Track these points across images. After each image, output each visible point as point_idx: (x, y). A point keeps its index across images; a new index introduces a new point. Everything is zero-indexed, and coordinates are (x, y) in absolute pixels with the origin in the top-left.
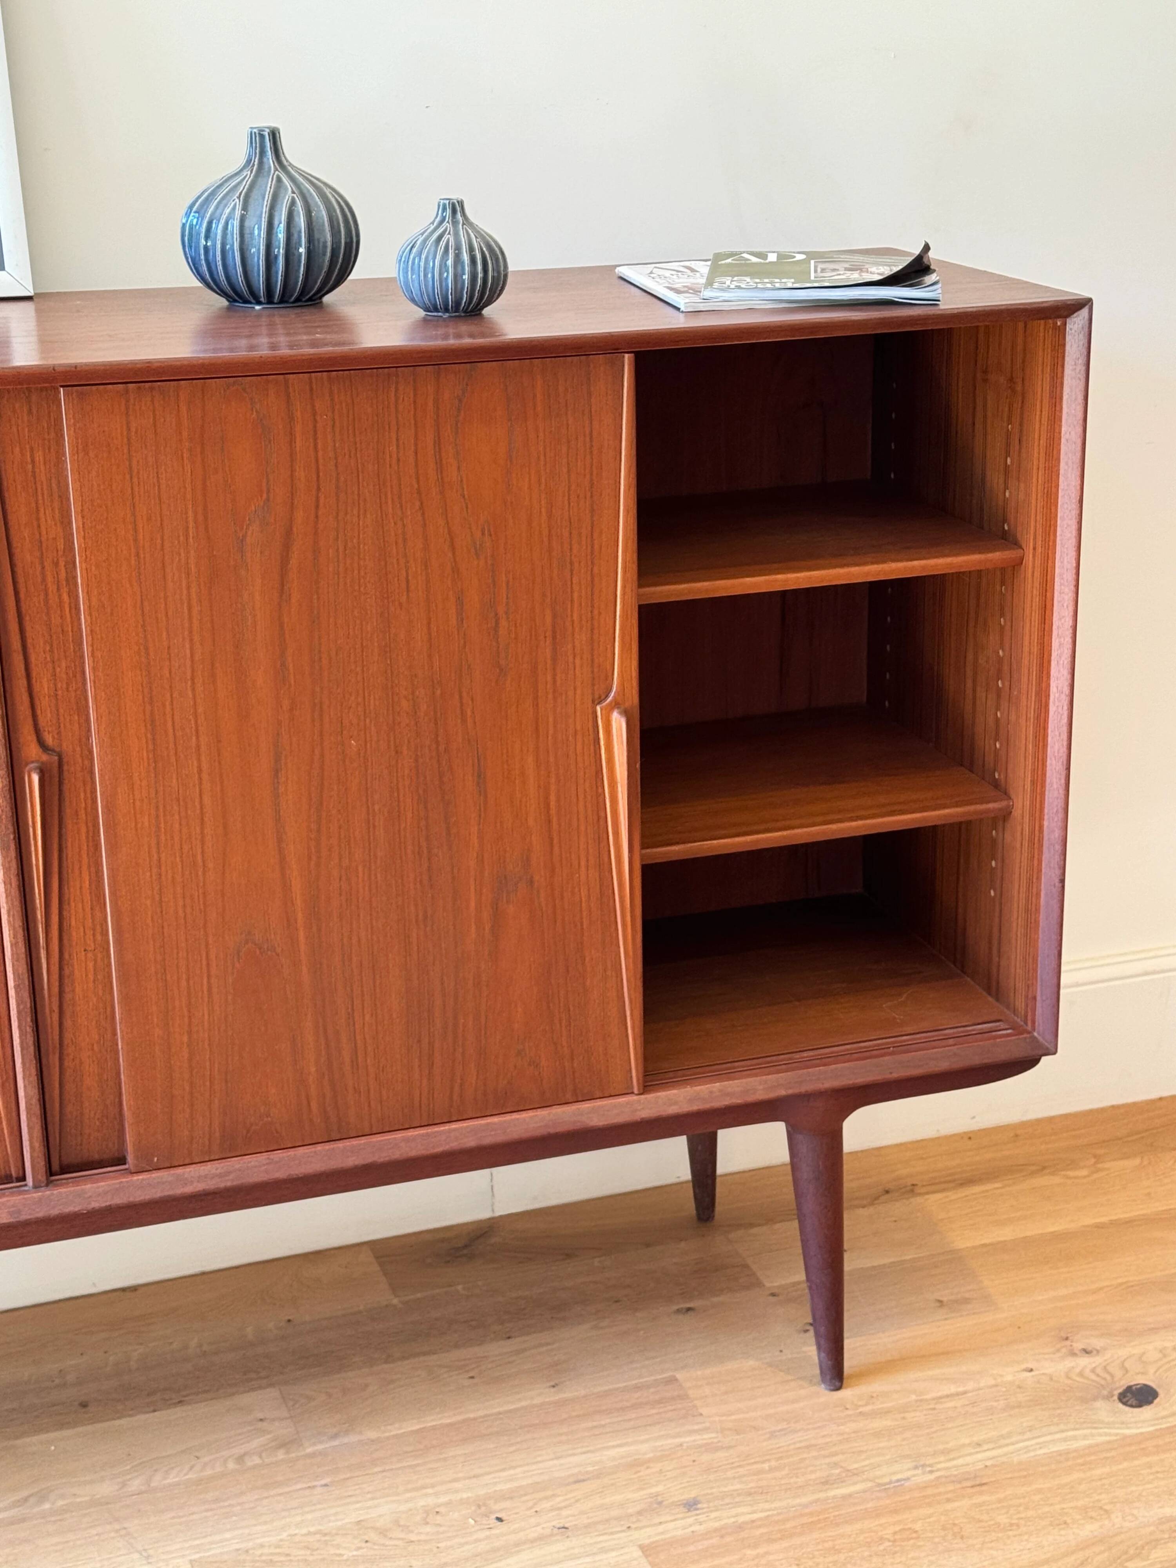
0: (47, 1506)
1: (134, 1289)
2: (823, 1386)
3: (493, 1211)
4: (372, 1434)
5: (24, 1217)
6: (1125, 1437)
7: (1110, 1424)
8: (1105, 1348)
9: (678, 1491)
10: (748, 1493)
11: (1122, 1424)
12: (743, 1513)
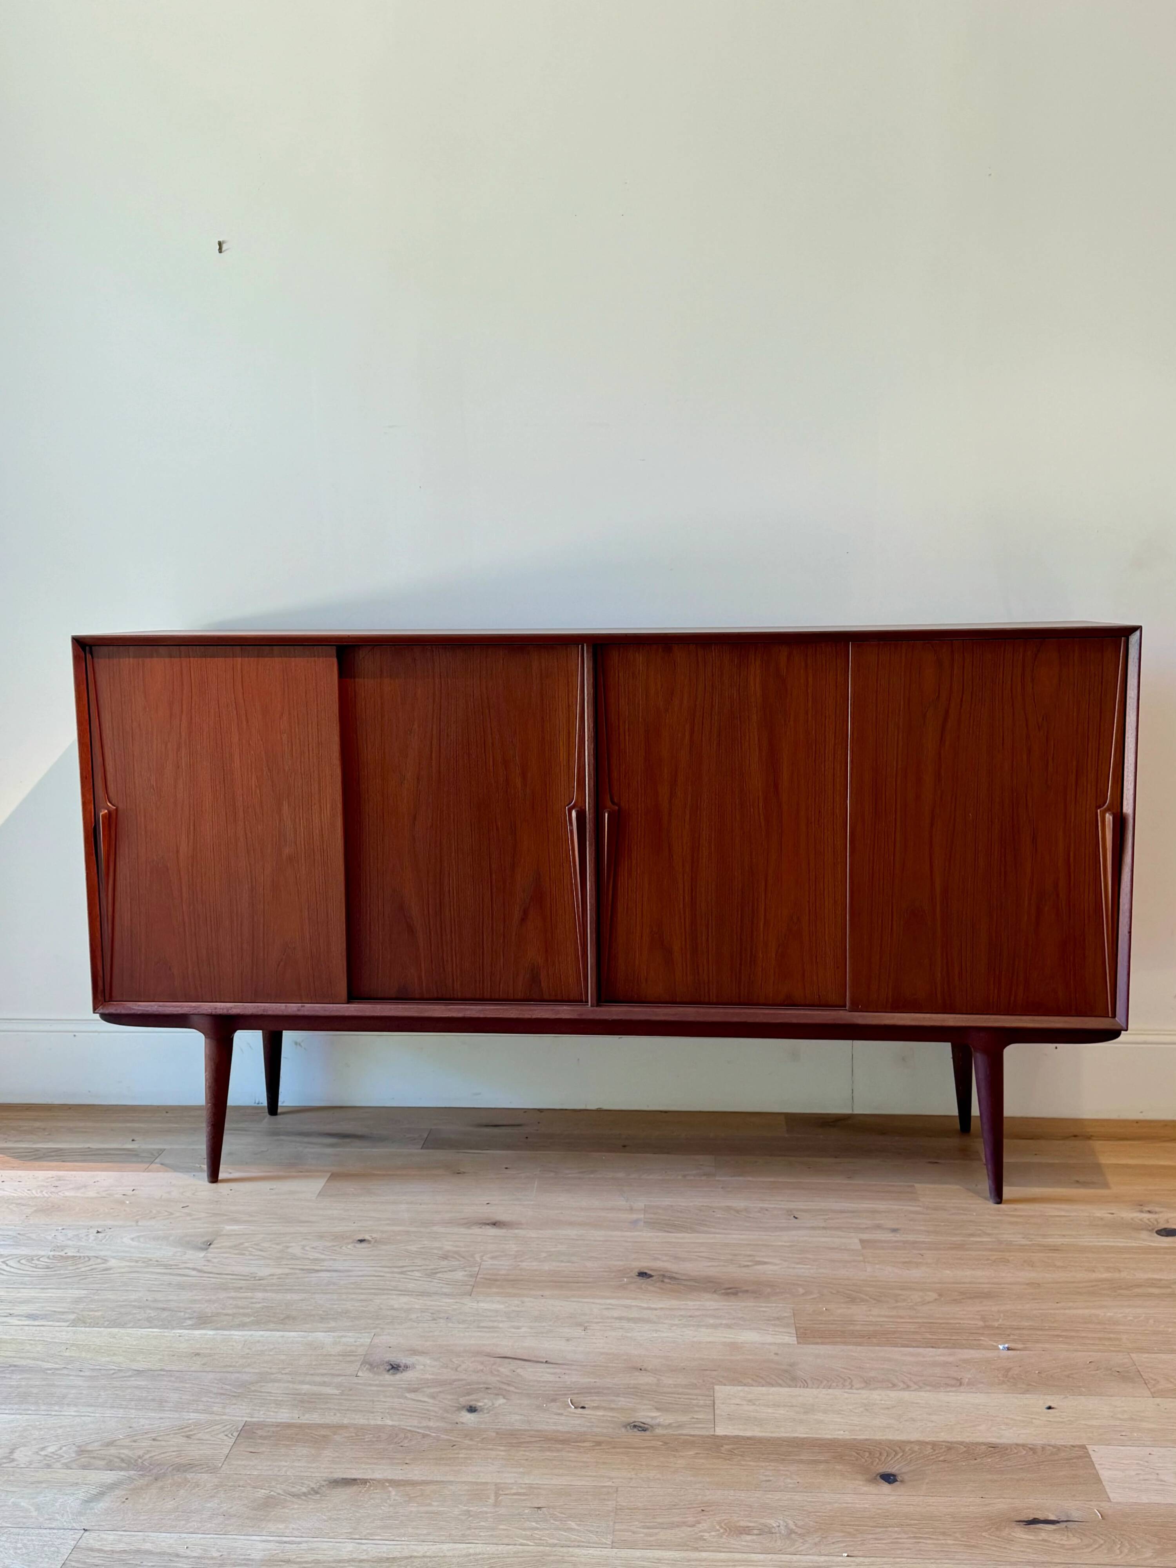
0: (592, 1176)
1: (666, 1112)
2: (991, 1200)
3: (853, 1110)
4: (750, 1179)
5: (584, 1017)
6: (1150, 1246)
7: (1144, 1240)
8: (1161, 1212)
9: (891, 1224)
10: (928, 1232)
11: (1152, 1241)
12: (921, 1238)
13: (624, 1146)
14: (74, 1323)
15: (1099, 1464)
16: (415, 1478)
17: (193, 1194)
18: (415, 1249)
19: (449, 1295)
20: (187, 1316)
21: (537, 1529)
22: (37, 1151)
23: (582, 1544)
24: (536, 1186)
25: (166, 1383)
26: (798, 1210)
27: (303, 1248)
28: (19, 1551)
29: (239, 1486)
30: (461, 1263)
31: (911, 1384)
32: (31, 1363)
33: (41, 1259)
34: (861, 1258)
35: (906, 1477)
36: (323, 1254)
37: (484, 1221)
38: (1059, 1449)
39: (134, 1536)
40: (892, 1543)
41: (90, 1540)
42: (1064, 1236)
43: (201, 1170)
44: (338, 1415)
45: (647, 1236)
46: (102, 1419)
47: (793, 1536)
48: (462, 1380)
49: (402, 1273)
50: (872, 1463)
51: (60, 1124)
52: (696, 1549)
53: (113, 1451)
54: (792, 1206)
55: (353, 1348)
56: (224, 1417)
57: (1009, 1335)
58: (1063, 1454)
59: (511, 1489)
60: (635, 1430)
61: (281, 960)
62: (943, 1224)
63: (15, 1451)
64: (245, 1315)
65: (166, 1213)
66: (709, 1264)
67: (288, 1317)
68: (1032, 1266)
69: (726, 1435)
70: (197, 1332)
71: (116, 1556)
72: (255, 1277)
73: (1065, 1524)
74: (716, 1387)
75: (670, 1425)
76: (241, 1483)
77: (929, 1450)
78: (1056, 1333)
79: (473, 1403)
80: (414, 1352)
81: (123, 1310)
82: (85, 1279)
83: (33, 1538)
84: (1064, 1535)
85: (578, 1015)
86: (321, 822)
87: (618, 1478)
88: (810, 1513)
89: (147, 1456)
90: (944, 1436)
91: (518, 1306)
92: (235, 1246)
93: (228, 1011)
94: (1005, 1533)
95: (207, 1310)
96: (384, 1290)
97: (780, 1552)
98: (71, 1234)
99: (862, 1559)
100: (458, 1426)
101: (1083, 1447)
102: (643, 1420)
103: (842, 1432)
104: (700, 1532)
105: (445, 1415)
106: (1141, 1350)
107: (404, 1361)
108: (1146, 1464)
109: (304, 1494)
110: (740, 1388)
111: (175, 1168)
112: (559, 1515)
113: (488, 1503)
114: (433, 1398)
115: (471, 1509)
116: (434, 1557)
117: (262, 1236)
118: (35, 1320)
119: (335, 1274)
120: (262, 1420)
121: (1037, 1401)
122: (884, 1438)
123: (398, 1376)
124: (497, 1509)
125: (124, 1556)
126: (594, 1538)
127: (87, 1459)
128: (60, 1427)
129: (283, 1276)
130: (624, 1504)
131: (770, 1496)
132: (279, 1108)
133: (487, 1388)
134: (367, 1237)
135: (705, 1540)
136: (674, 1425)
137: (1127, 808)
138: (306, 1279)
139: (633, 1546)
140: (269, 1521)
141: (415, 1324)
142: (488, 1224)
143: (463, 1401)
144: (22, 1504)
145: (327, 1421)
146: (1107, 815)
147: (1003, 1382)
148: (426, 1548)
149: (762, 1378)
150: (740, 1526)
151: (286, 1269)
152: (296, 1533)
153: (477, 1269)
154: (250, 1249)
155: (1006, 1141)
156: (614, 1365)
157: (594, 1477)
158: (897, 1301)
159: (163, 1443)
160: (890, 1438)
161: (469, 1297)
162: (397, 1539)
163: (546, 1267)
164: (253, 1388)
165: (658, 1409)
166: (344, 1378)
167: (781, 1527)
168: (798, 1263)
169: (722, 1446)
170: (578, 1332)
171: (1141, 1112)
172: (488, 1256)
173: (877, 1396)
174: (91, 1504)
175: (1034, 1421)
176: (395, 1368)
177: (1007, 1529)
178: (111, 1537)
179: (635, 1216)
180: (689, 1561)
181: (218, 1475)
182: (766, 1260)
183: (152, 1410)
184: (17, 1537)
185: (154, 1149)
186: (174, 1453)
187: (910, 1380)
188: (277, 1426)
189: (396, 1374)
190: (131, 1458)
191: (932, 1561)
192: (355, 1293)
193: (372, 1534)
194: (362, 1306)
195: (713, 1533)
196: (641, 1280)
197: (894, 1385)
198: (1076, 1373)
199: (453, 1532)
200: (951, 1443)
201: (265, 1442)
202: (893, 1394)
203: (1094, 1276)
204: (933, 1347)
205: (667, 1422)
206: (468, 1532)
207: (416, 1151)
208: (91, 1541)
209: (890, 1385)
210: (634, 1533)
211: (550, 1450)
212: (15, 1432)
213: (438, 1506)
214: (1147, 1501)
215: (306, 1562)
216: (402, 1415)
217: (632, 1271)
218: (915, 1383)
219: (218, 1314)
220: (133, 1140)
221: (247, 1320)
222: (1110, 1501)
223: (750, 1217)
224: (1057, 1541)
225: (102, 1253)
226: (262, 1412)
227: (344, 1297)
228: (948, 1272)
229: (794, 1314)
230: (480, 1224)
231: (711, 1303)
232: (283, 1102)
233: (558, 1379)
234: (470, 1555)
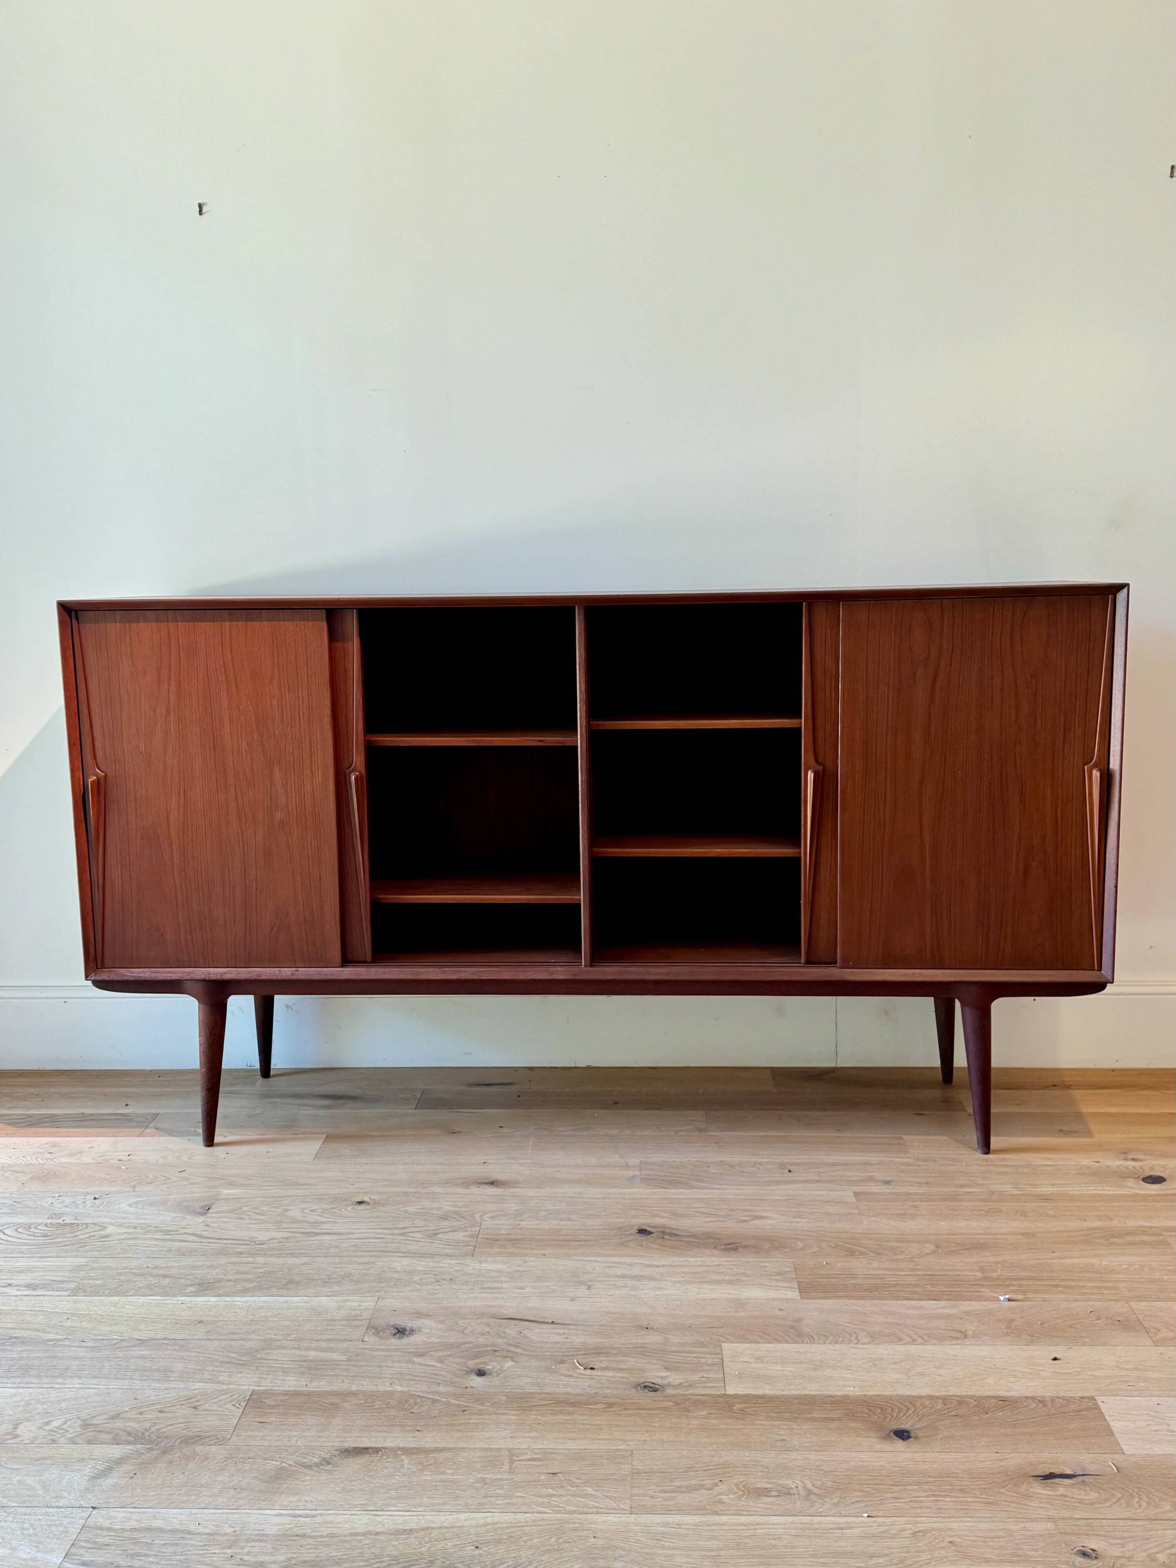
1: (654, 1069)
2: (979, 1151)
3: (837, 1064)
4: (742, 1133)
5: (578, 977)
6: (1137, 1194)
7: (1132, 1188)
8: (1145, 1160)
9: (881, 1175)
10: (919, 1183)
11: (1139, 1189)
12: (913, 1189)
13: (616, 1103)
14: (75, 1292)
15: (1110, 1416)
16: (428, 1445)
17: (190, 1158)
18: (413, 1210)
19: (451, 1256)
20: (189, 1282)
21: (554, 1495)
22: (31, 1117)
23: (601, 1510)
24: (531, 1143)
25: (170, 1352)
26: (791, 1164)
27: (302, 1210)
28: (26, 1532)
29: (249, 1458)
30: (461, 1223)
31: (915, 1337)
32: (32, 1334)
33: (39, 1227)
34: (856, 1211)
35: (919, 1434)
36: (322, 1216)
37: (482, 1181)
38: (1068, 1401)
39: (144, 1513)
40: (911, 1501)
41: (98, 1518)
42: (1053, 1185)
43: (196, 1134)
44: (346, 1381)
45: (642, 1191)
46: (106, 1391)
47: (812, 1496)
48: (470, 1343)
49: (403, 1234)
50: (885, 1418)
51: (53, 1090)
52: (716, 1513)
53: (118, 1424)
54: (785, 1159)
55: (358, 1312)
56: (232, 1386)
57: (1008, 1286)
58: (1073, 1407)
59: (526, 1454)
60: (646, 1391)
61: (275, 925)
62: (933, 1175)
63: (19, 1426)
64: (246, 1280)
65: (163, 1178)
66: (708, 1219)
67: (290, 1282)
68: (1025, 1216)
69: (737, 1394)
70: (199, 1299)
71: (127, 1534)
72: (255, 1242)
73: (1081, 1478)
74: (725, 1345)
75: (680, 1384)
76: (252, 1455)
77: (940, 1406)
78: (1054, 1283)
79: (481, 1367)
80: (419, 1315)
81: (123, 1278)
82: (84, 1246)
83: (41, 1517)
84: (1081, 1489)
85: (572, 975)
86: (313, 788)
87: (632, 1440)
88: (826, 1472)
89: (154, 1429)
90: (953, 1391)
91: (520, 1266)
92: (235, 1210)
93: (221, 976)
94: (1022, 1489)
95: (209, 1277)
96: (386, 1252)
97: (801, 1513)
98: (68, 1201)
99: (883, 1519)
100: (469, 1390)
101: (1092, 1398)
102: (653, 1381)
103: (852, 1388)
104: (719, 1494)
105: (454, 1379)
106: (1139, 1298)
107: (410, 1325)
108: (1155, 1414)
109: (317, 1465)
110: (747, 1345)
111: (171, 1133)
112: (575, 1480)
113: (501, 1470)
114: (442, 1362)
115: (486, 1476)
116: (452, 1527)
117: (260, 1199)
118: (34, 1289)
119: (335, 1237)
120: (270, 1388)
121: (1042, 1352)
122: (894, 1393)
123: (406, 1340)
124: (513, 1476)
125: (136, 1535)
126: (614, 1505)
127: (93, 1433)
128: (64, 1400)
129: (284, 1240)
130: (640, 1468)
131: (785, 1456)
132: (271, 1071)
133: (495, 1351)
134: (366, 1199)
135: (724, 1503)
136: (684, 1384)
137: (1114, 764)
138: (306, 1243)
139: (652, 1511)
140: (281, 1494)
141: (419, 1287)
142: (486, 1183)
143: (472, 1364)
144: (28, 1482)
145: (335, 1388)
146: (1094, 772)
147: (1007, 1334)
148: (443, 1518)
149: (768, 1334)
150: (758, 1488)
151: (286, 1233)
152: (310, 1506)
153: (478, 1229)
154: (248, 1213)
155: (993, 1092)
156: (621, 1324)
157: (608, 1440)
158: (895, 1254)
159: (170, 1415)
160: (901, 1393)
161: (471, 1258)
162: (413, 1509)
163: (547, 1225)
164: (259, 1356)
165: (667, 1369)
166: (349, 1343)
167: (799, 1488)
168: (795, 1217)
169: (734, 1406)
170: (583, 1291)
171: (1117, 1061)
172: (488, 1215)
173: (884, 1350)
174: (99, 1481)
175: (1041, 1373)
176: (401, 1332)
177: (1025, 1485)
178: (120, 1514)
179: (631, 1173)
180: (709, 1525)
181: (228, 1447)
182: (764, 1215)
183: (156, 1380)
184: (24, 1517)
185: (148, 1114)
186: (181, 1425)
187: (916, 1333)
188: (285, 1394)
189: (402, 1338)
190: (138, 1431)
191: (953, 1519)
192: (357, 1256)
193: (387, 1505)
194: (365, 1269)
195: (731, 1496)
196: (642, 1238)
197: (900, 1340)
198: (1078, 1323)
199: (469, 1501)
200: (962, 1397)
201: (275, 1411)
202: (900, 1348)
203: (1085, 1225)
204: (935, 1300)
205: (677, 1382)
206: (485, 1500)
207: (410, 1111)
208: (100, 1520)
209: (896, 1340)
210: (652, 1497)
211: (561, 1413)
212: (19, 1406)
213: (452, 1474)
214: (1160, 1453)
215: (322, 1536)
216: (411, 1380)
217: (632, 1228)
218: (920, 1337)
219: (219, 1281)
220: (127, 1105)
221: (249, 1285)
222: (1123, 1453)
223: (743, 1172)
224: (1075, 1496)
225: (99, 1220)
226: (269, 1380)
227: (346, 1259)
228: (943, 1223)
229: (796, 1270)
230: (478, 1183)
231: (714, 1260)
232: (276, 1064)
233: (565, 1340)
234: (488, 1524)
